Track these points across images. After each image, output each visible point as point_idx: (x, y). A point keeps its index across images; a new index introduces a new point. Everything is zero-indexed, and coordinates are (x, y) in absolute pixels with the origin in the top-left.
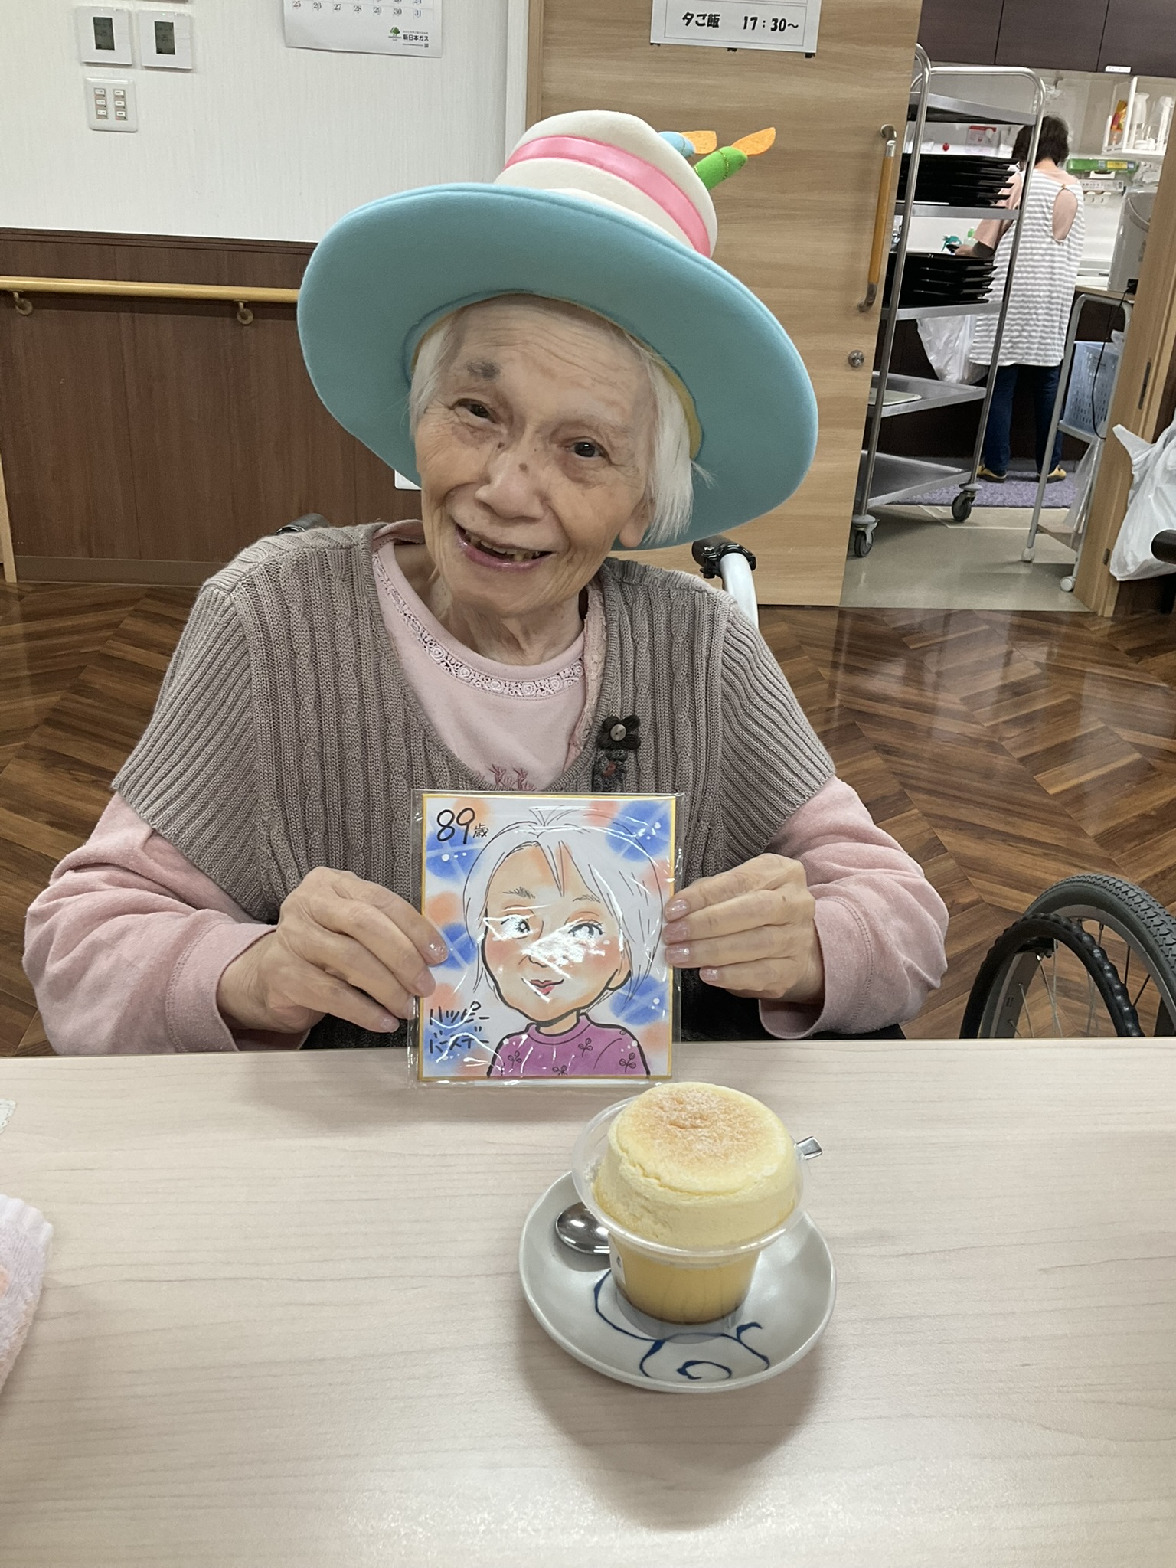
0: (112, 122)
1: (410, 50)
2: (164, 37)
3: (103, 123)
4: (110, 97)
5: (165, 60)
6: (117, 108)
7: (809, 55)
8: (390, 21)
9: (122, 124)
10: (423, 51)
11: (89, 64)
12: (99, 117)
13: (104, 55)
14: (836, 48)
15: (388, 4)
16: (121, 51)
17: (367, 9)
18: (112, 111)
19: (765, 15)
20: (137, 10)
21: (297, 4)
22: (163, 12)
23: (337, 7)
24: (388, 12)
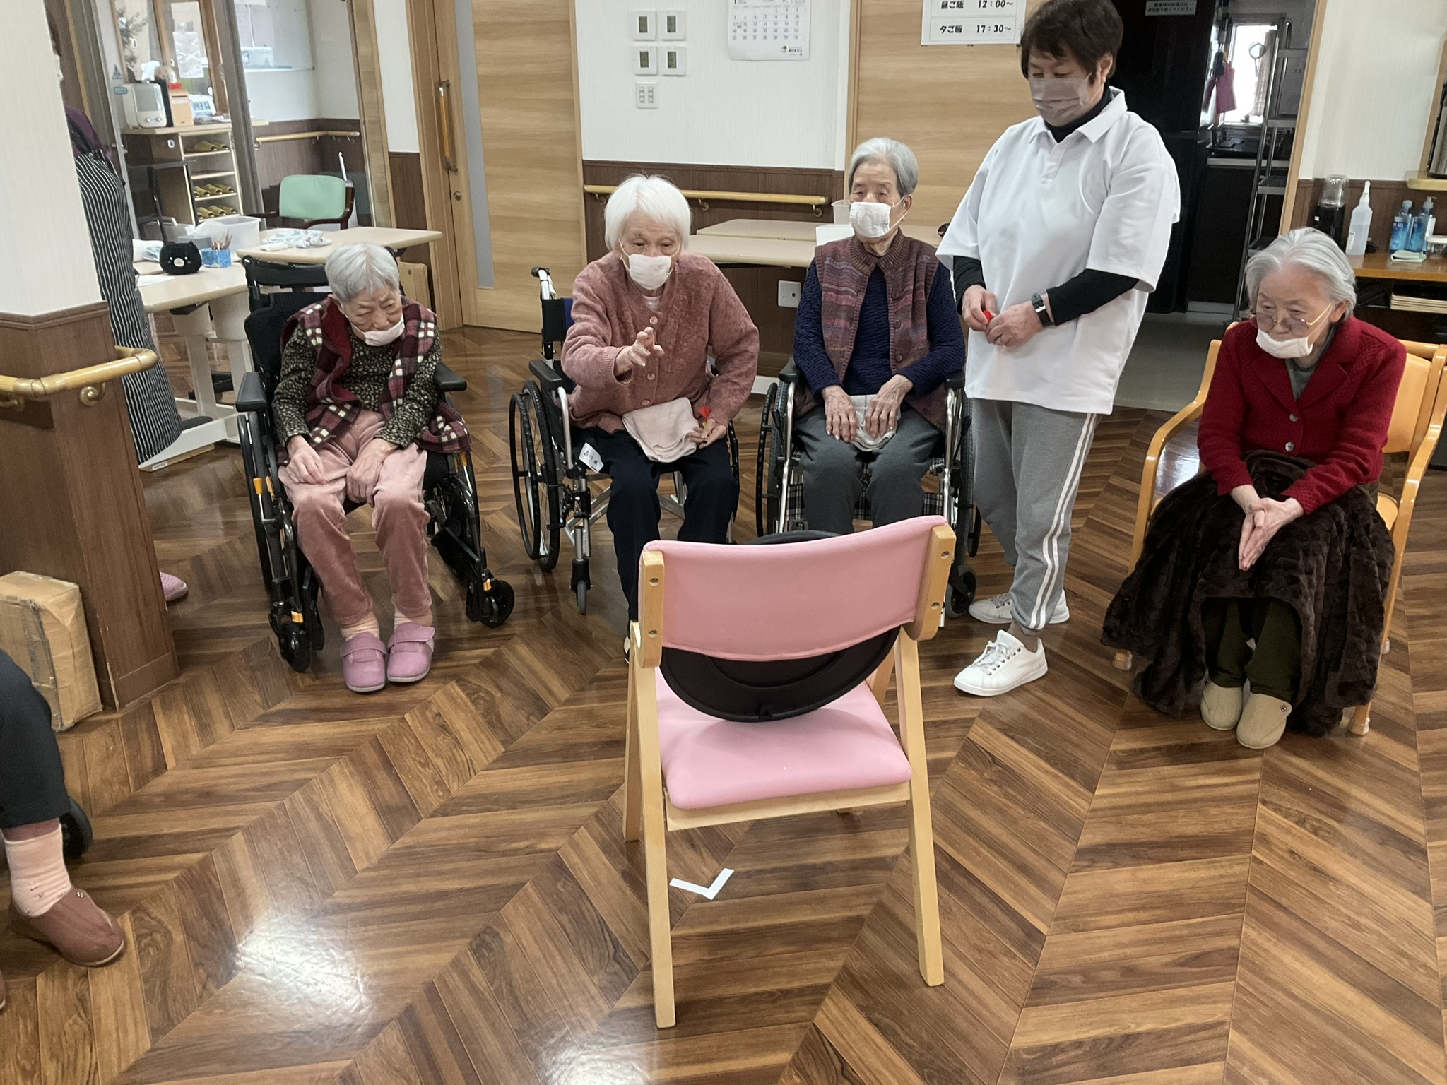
0: (647, 104)
1: (790, 57)
2: (672, 60)
3: (643, 105)
4: (646, 91)
5: (672, 71)
6: (649, 96)
8: (781, 42)
9: (651, 105)
10: (799, 58)
11: (638, 75)
12: (641, 102)
13: (644, 70)
15: (781, 33)
16: (652, 68)
17: (770, 37)
18: (646, 98)
19: (990, 24)
20: (659, 45)
21: (735, 38)
22: (672, 46)
23: (755, 37)
24: (781, 38)
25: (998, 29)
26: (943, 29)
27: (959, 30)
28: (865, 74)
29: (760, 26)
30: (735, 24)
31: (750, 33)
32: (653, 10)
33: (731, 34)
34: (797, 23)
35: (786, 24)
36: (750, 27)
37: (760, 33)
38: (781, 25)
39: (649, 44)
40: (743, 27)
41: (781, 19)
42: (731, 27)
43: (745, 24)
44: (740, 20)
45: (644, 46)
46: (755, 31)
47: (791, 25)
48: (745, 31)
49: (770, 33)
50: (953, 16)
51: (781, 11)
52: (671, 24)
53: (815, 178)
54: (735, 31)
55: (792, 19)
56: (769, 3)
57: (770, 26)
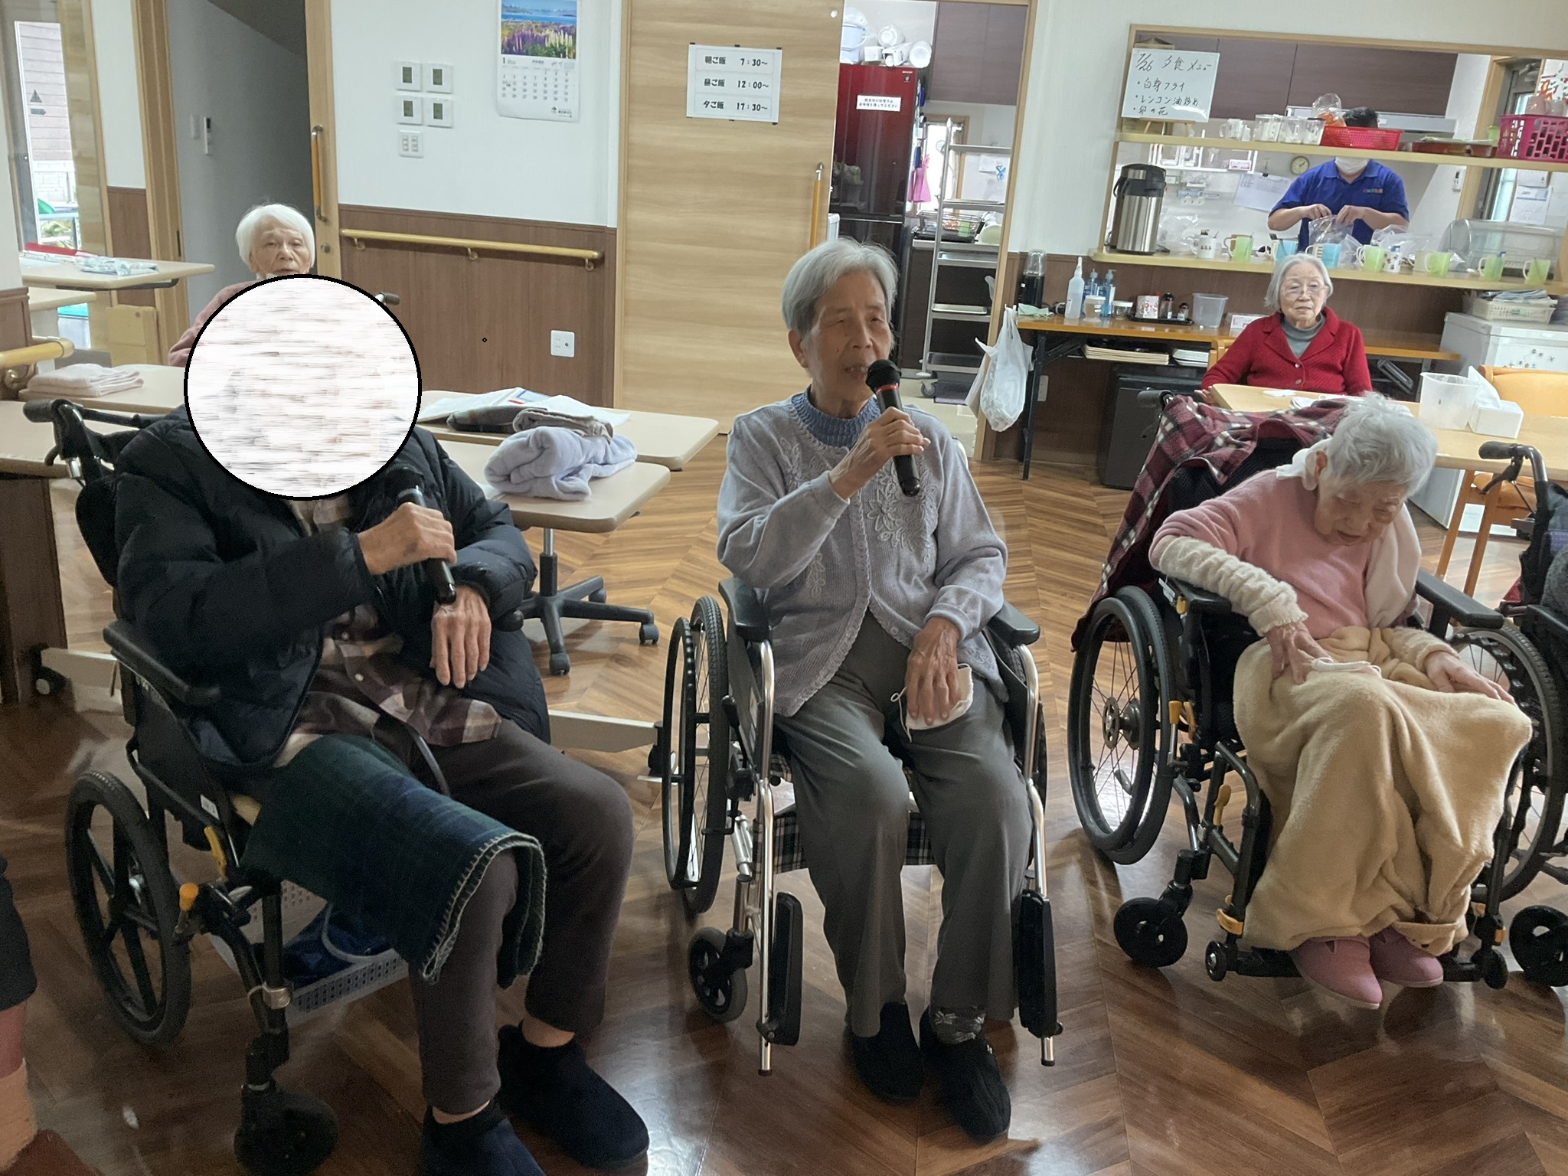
0: (410, 152)
1: (562, 118)
2: (438, 111)
3: (405, 153)
4: (410, 140)
5: (438, 122)
6: (413, 145)
7: (774, 124)
8: (550, 103)
9: (414, 154)
10: (569, 119)
11: (400, 124)
12: (404, 150)
13: (408, 119)
14: (790, 120)
15: (550, 95)
16: (416, 117)
18: (410, 147)
19: (749, 102)
20: (425, 97)
21: (504, 95)
22: (439, 98)
23: (524, 97)
25: (757, 108)
26: (706, 104)
27: (721, 105)
28: (635, 139)
29: (529, 87)
30: (504, 83)
31: (519, 92)
32: (418, 62)
33: (500, 91)
34: (566, 87)
35: (556, 86)
36: (519, 85)
37: (530, 93)
38: (551, 87)
39: (413, 94)
40: (513, 86)
41: (550, 81)
42: (500, 85)
43: (515, 83)
44: (509, 79)
45: (407, 96)
46: (525, 90)
47: (561, 88)
48: (514, 90)
50: (715, 93)
51: (551, 75)
52: (437, 77)
54: (504, 89)
55: (561, 82)
56: (538, 65)
57: (540, 87)
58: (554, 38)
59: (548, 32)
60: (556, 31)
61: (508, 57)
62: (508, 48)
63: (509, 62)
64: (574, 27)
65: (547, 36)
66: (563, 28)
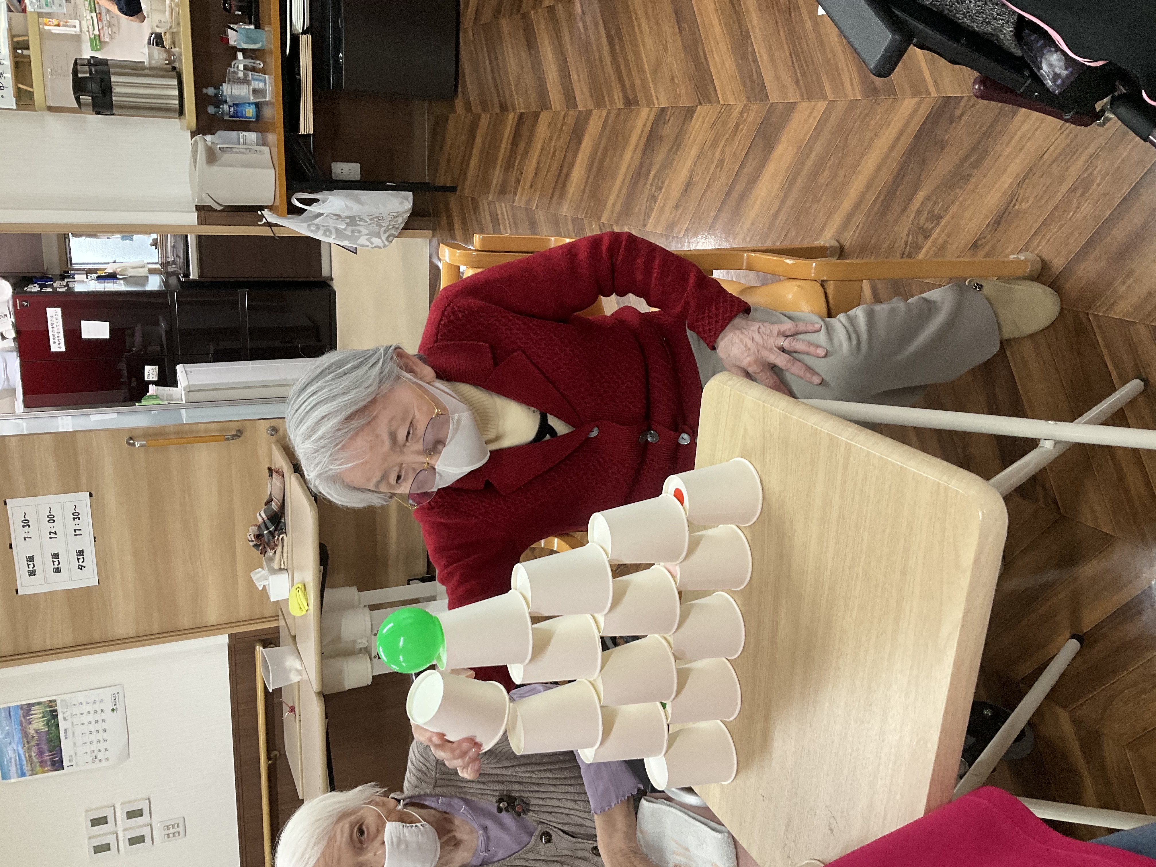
1: (122, 703)
2: (134, 814)
3: (182, 833)
4: (168, 832)
5: (146, 812)
6: (173, 828)
7: (91, 495)
8: (107, 714)
9: (181, 825)
10: (121, 694)
11: (153, 844)
12: (179, 835)
13: (148, 839)
14: (84, 480)
15: (98, 717)
16: (145, 831)
17: (104, 726)
18: (175, 830)
19: (72, 525)
20: (122, 830)
21: (107, 759)
22: (121, 815)
23: (105, 740)
24: (103, 716)
25: (76, 516)
26: (81, 567)
27: (80, 553)
28: (132, 632)
29: (94, 738)
30: (93, 761)
31: (102, 746)
32: (86, 841)
33: (104, 764)
34: (88, 703)
35: (89, 713)
36: (93, 747)
37: (100, 736)
38: (91, 718)
39: (121, 838)
40: (96, 753)
41: (86, 719)
42: (97, 765)
43: (93, 752)
44: (89, 757)
45: (123, 844)
46: (98, 741)
47: (89, 708)
48: (99, 751)
49: (100, 726)
50: (68, 561)
51: (76, 720)
52: (99, 822)
53: (237, 657)
54: (100, 760)
55: (85, 708)
56: (70, 733)
57: (92, 728)
58: (38, 723)
59: (32, 731)
60: (30, 723)
61: (66, 763)
62: (58, 764)
63: (70, 761)
64: (22, 707)
65: (37, 731)
66: (24, 717)
